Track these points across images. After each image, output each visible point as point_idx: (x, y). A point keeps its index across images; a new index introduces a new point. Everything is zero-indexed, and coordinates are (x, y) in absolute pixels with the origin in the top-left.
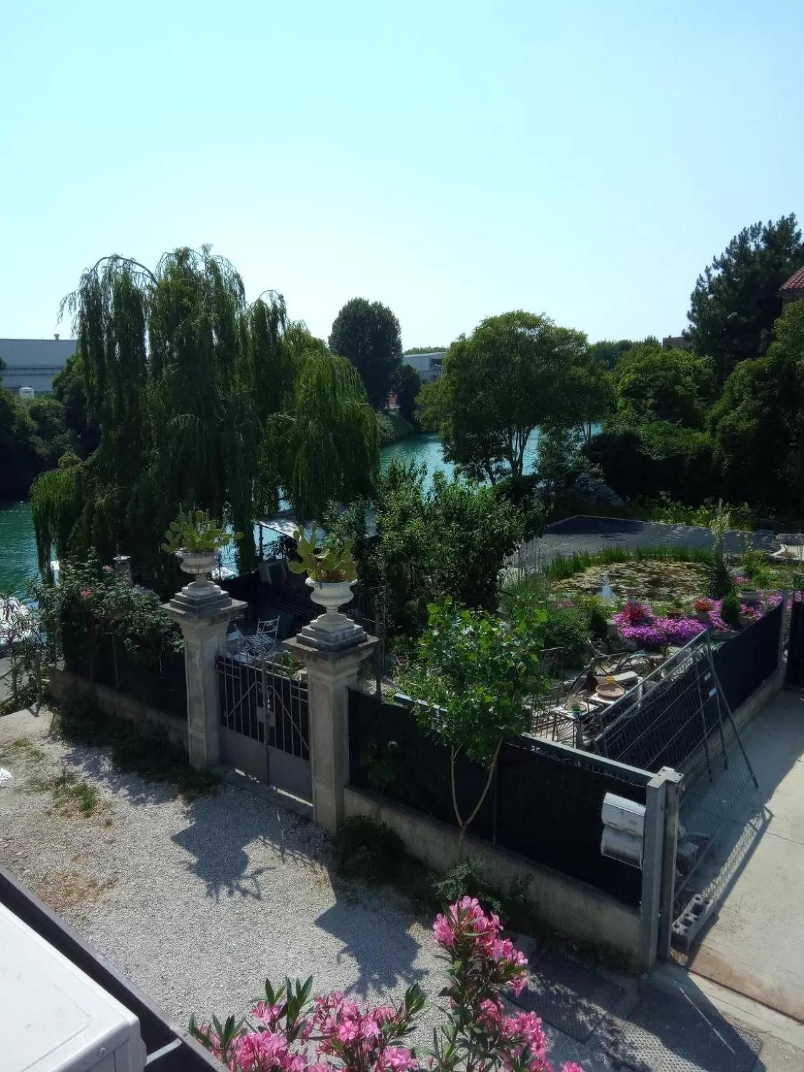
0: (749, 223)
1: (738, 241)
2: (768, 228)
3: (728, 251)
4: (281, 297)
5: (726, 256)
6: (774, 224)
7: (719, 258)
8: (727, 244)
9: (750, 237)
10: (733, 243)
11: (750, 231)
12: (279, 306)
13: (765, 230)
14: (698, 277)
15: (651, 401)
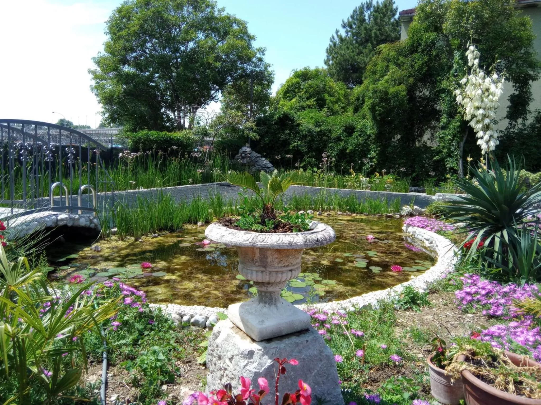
1: (358, 11)
2: (376, 5)
3: (352, 17)
5: (350, 20)
7: (346, 21)
8: (351, 12)
9: (365, 9)
11: (365, 5)
13: (374, 6)
14: (331, 36)
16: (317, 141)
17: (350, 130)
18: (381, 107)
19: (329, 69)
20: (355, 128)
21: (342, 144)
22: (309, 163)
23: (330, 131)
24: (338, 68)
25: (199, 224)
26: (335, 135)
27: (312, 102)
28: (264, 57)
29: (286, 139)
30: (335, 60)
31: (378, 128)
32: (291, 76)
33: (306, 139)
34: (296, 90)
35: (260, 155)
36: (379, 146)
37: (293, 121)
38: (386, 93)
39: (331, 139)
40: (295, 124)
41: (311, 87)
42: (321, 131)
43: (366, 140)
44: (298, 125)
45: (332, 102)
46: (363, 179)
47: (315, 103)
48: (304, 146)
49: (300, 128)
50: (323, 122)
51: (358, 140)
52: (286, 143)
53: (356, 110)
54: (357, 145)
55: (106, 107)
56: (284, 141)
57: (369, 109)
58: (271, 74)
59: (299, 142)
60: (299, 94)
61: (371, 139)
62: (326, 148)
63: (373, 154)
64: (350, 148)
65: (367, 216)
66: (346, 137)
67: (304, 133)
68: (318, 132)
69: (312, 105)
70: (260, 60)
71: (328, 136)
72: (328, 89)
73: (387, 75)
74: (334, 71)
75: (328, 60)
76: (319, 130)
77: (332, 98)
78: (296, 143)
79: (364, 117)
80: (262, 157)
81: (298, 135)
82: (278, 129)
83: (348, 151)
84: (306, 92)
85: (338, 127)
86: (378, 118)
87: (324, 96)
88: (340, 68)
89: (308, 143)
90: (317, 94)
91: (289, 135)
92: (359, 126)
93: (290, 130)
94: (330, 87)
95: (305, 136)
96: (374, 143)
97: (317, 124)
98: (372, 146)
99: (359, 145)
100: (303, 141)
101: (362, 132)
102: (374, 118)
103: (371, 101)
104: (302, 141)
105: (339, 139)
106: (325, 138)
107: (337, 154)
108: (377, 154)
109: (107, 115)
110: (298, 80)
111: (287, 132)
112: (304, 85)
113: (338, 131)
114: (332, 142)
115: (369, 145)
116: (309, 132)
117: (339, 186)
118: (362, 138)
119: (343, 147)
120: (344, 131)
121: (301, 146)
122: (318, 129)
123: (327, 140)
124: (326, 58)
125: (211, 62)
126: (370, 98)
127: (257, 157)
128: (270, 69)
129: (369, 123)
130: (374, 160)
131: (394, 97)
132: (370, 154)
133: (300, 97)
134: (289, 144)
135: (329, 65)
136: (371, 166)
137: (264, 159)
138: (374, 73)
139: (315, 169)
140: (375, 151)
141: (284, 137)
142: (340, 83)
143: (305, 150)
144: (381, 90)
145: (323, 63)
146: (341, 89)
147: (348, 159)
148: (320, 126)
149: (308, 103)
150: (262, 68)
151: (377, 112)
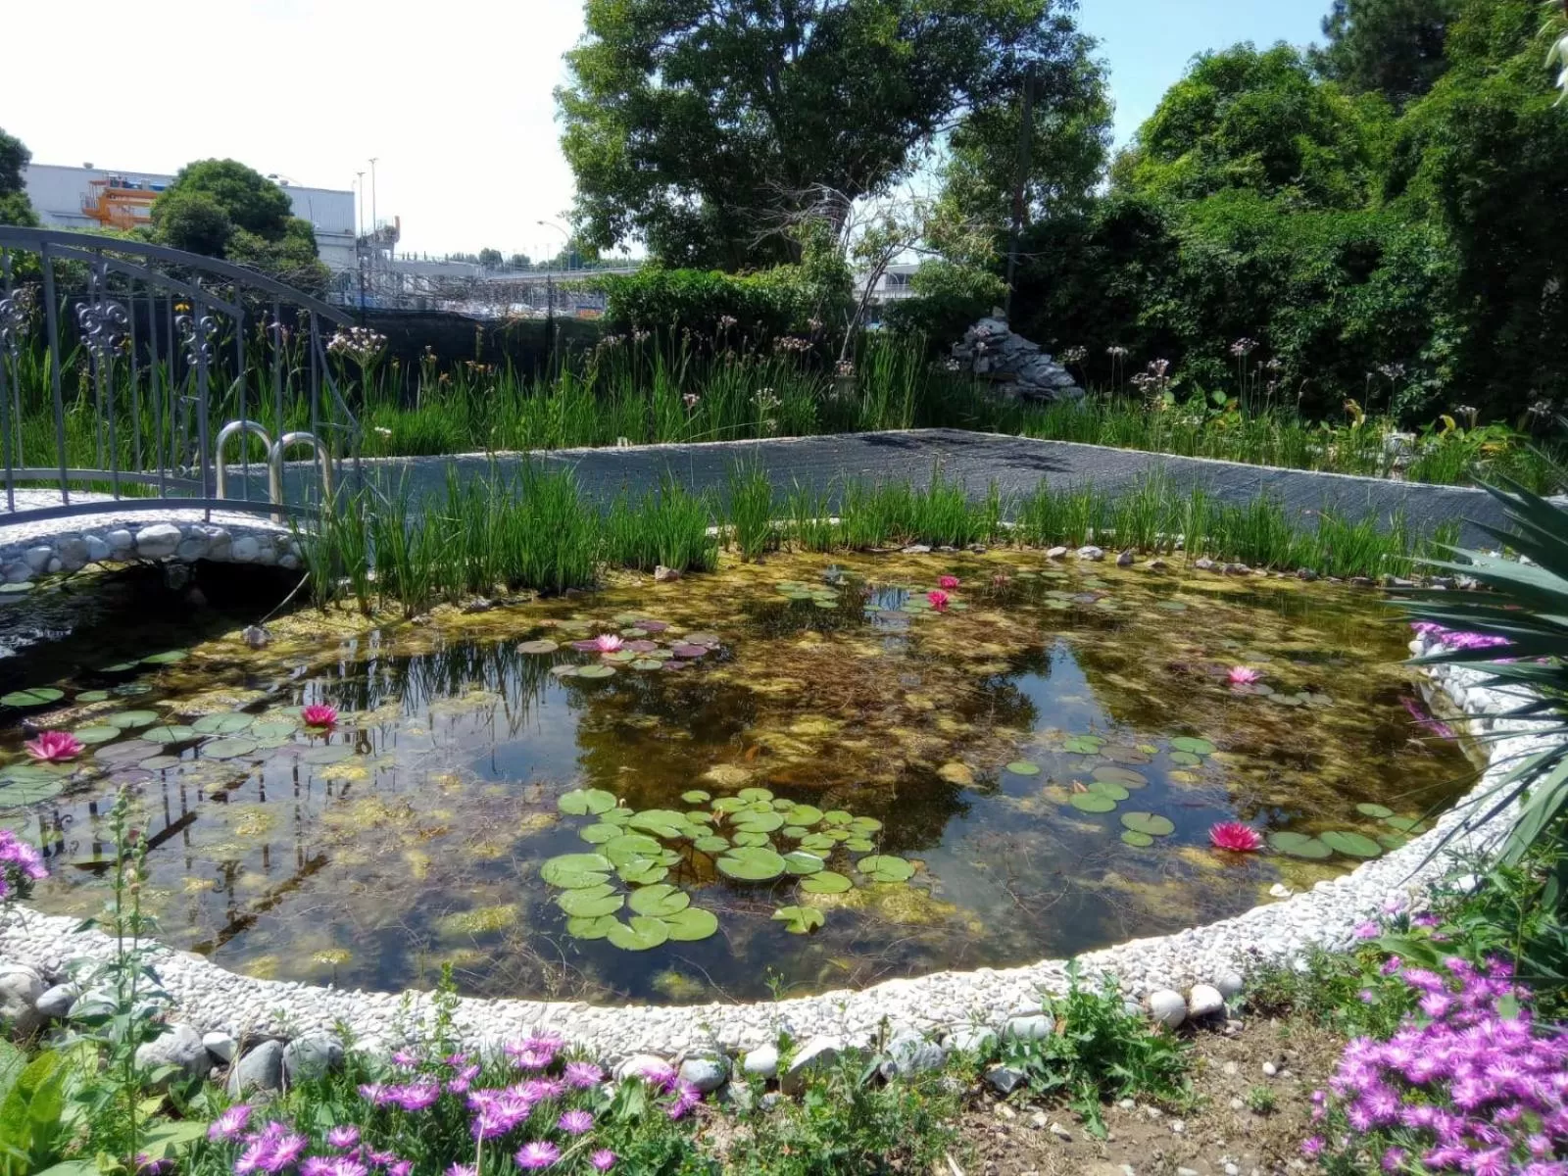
16: (1236, 299)
17: (1360, 260)
18: (1479, 174)
19: (1337, 49)
20: (1380, 254)
21: (1328, 310)
22: (1202, 377)
23: (1286, 264)
24: (1368, 46)
25: (661, 572)
26: (1302, 276)
27: (1247, 164)
28: (1074, 16)
29: (1128, 292)
30: (1360, 15)
31: (1465, 252)
32: (1186, 78)
33: (1196, 290)
34: (1198, 126)
35: (1035, 347)
36: (1467, 320)
37: (1156, 230)
38: (1507, 119)
39: (1286, 291)
40: (1163, 240)
41: (1250, 110)
42: (1252, 264)
43: (1420, 295)
44: (1174, 244)
45: (1327, 165)
46: (1393, 436)
47: (1261, 168)
48: (1190, 317)
49: (1183, 254)
50: (1262, 233)
51: (1388, 295)
52: (1128, 306)
53: (1396, 187)
54: (1379, 316)
55: (588, 198)
56: (1118, 299)
57: (1435, 180)
58: (1096, 72)
59: (1172, 304)
60: (1206, 137)
61: (1436, 292)
62: (1266, 323)
63: (1441, 345)
64: (1355, 325)
65: (1310, 579)
66: (1345, 284)
67: (1191, 271)
68: (1240, 268)
69: (1250, 175)
70: (1064, 25)
71: (1277, 283)
72: (1314, 117)
73: (1522, 50)
74: (1353, 54)
75: (1339, 17)
76: (1245, 259)
77: (1324, 152)
78: (1159, 307)
79: (1419, 213)
80: (1042, 351)
81: (1170, 279)
82: (1103, 258)
83: (1344, 335)
84: (1231, 131)
85: (1318, 249)
86: (1470, 214)
87: (1296, 144)
88: (1376, 44)
89: (1203, 306)
90: (1269, 137)
91: (1141, 278)
92: (1396, 244)
93: (1145, 261)
94: (1323, 110)
95: (1193, 282)
96: (1446, 310)
97: (1243, 241)
98: (1438, 319)
99: (1393, 313)
100: (1188, 298)
101: (1408, 267)
102: (1454, 215)
103: (1443, 151)
104: (1181, 298)
105: (1316, 292)
106: (1266, 288)
107: (1304, 346)
108: (1455, 349)
109: (587, 221)
110: (1208, 89)
111: (1134, 267)
112: (1226, 107)
113: (1316, 264)
114: (1288, 304)
115: (1428, 315)
116: (1212, 266)
117: (1285, 459)
118: (1404, 290)
119: (1327, 320)
120: (1340, 262)
121: (1180, 318)
122: (1238, 259)
123: (1271, 297)
124: (1330, 13)
125: (882, 41)
126: (1442, 139)
127: (1023, 352)
128: (1092, 56)
129: (1435, 233)
130: (1444, 369)
131: (1537, 136)
132: (1429, 348)
133: (1208, 148)
134: (1137, 308)
135: (1339, 36)
136: (1430, 390)
137: (1045, 358)
138: (1479, 48)
139: (1219, 396)
140: (1447, 338)
141: (1119, 286)
142: (1370, 97)
143: (1189, 328)
144: (1484, 111)
145: (1319, 31)
146: (1373, 119)
147: (1346, 363)
148: (1254, 245)
149: (1233, 167)
150: (1066, 53)
151: (1467, 194)
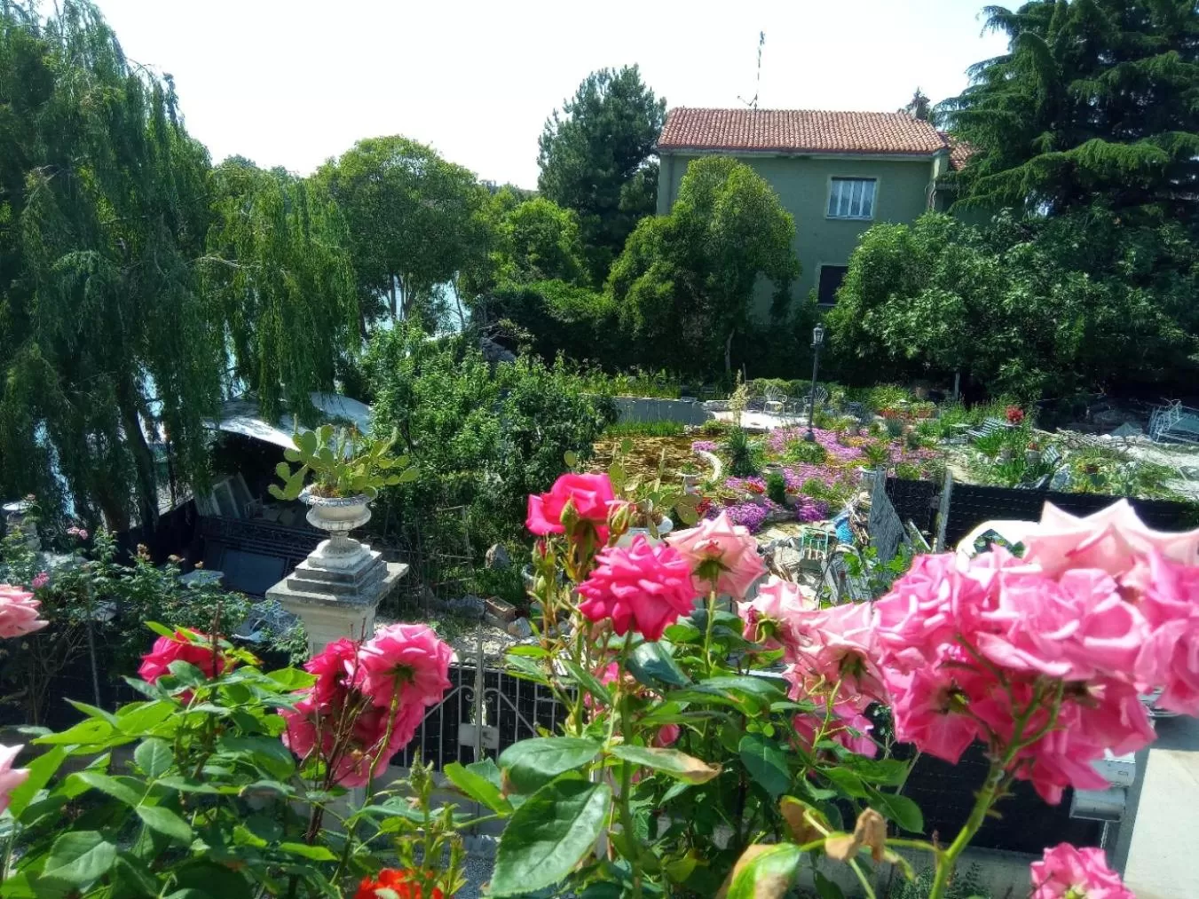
0: (596, 68)
1: (586, 85)
2: (613, 76)
3: (578, 96)
4: (168, 77)
5: (577, 100)
6: (618, 72)
7: (570, 102)
8: (577, 89)
9: (598, 83)
10: (582, 87)
11: (597, 77)
12: (165, 91)
13: (610, 77)
14: (547, 120)
15: (533, 256)
